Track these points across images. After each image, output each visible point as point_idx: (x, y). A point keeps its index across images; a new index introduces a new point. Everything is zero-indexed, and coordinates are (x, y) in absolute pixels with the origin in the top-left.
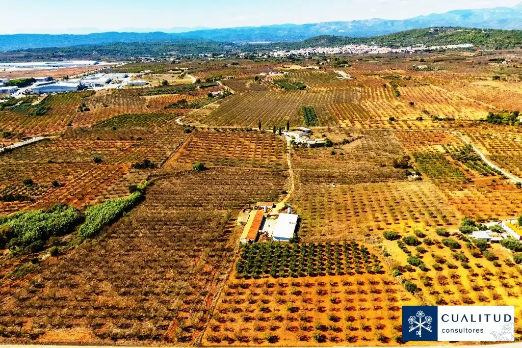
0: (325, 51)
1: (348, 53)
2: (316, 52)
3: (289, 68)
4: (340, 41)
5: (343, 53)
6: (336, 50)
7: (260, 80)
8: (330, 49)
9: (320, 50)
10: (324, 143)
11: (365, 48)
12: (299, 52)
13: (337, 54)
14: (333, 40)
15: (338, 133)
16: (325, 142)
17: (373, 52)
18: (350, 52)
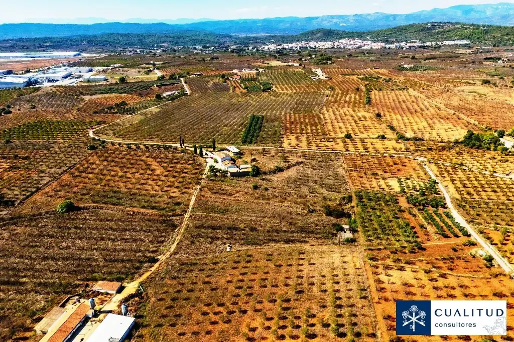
0: (317, 46)
1: (340, 48)
2: (308, 46)
3: (268, 64)
4: (337, 34)
5: (336, 47)
6: (328, 44)
7: (228, 78)
8: (323, 43)
9: (312, 44)
10: (249, 172)
11: (358, 42)
12: (290, 45)
13: (329, 48)
14: (328, 34)
15: (273, 156)
16: (250, 170)
17: (366, 47)
18: (342, 47)
